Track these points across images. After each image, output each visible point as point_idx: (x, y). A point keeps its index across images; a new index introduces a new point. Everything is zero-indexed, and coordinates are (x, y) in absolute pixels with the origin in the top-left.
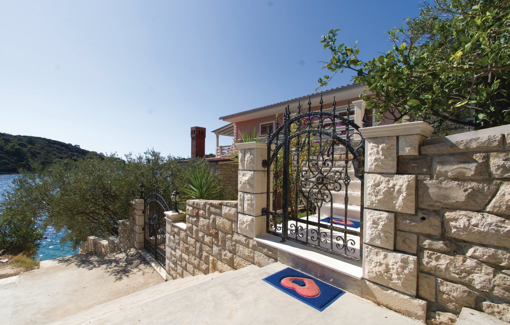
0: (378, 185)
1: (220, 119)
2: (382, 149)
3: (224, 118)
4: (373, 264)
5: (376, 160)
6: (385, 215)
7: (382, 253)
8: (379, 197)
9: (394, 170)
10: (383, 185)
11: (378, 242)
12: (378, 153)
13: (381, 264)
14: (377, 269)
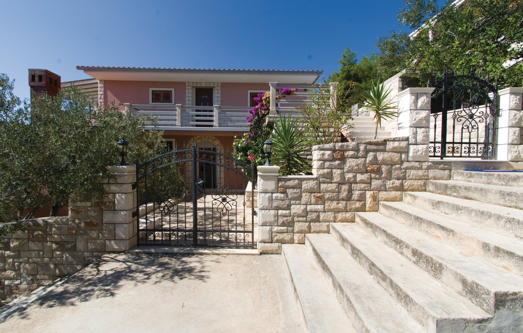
0: (515, 115)
1: (78, 68)
2: (518, 99)
3: (87, 69)
4: (513, 153)
5: (515, 103)
6: (518, 129)
7: (516, 146)
8: (516, 121)
9: (521, 109)
10: (518, 115)
11: (515, 142)
12: (516, 100)
13: (516, 151)
14: (515, 154)
